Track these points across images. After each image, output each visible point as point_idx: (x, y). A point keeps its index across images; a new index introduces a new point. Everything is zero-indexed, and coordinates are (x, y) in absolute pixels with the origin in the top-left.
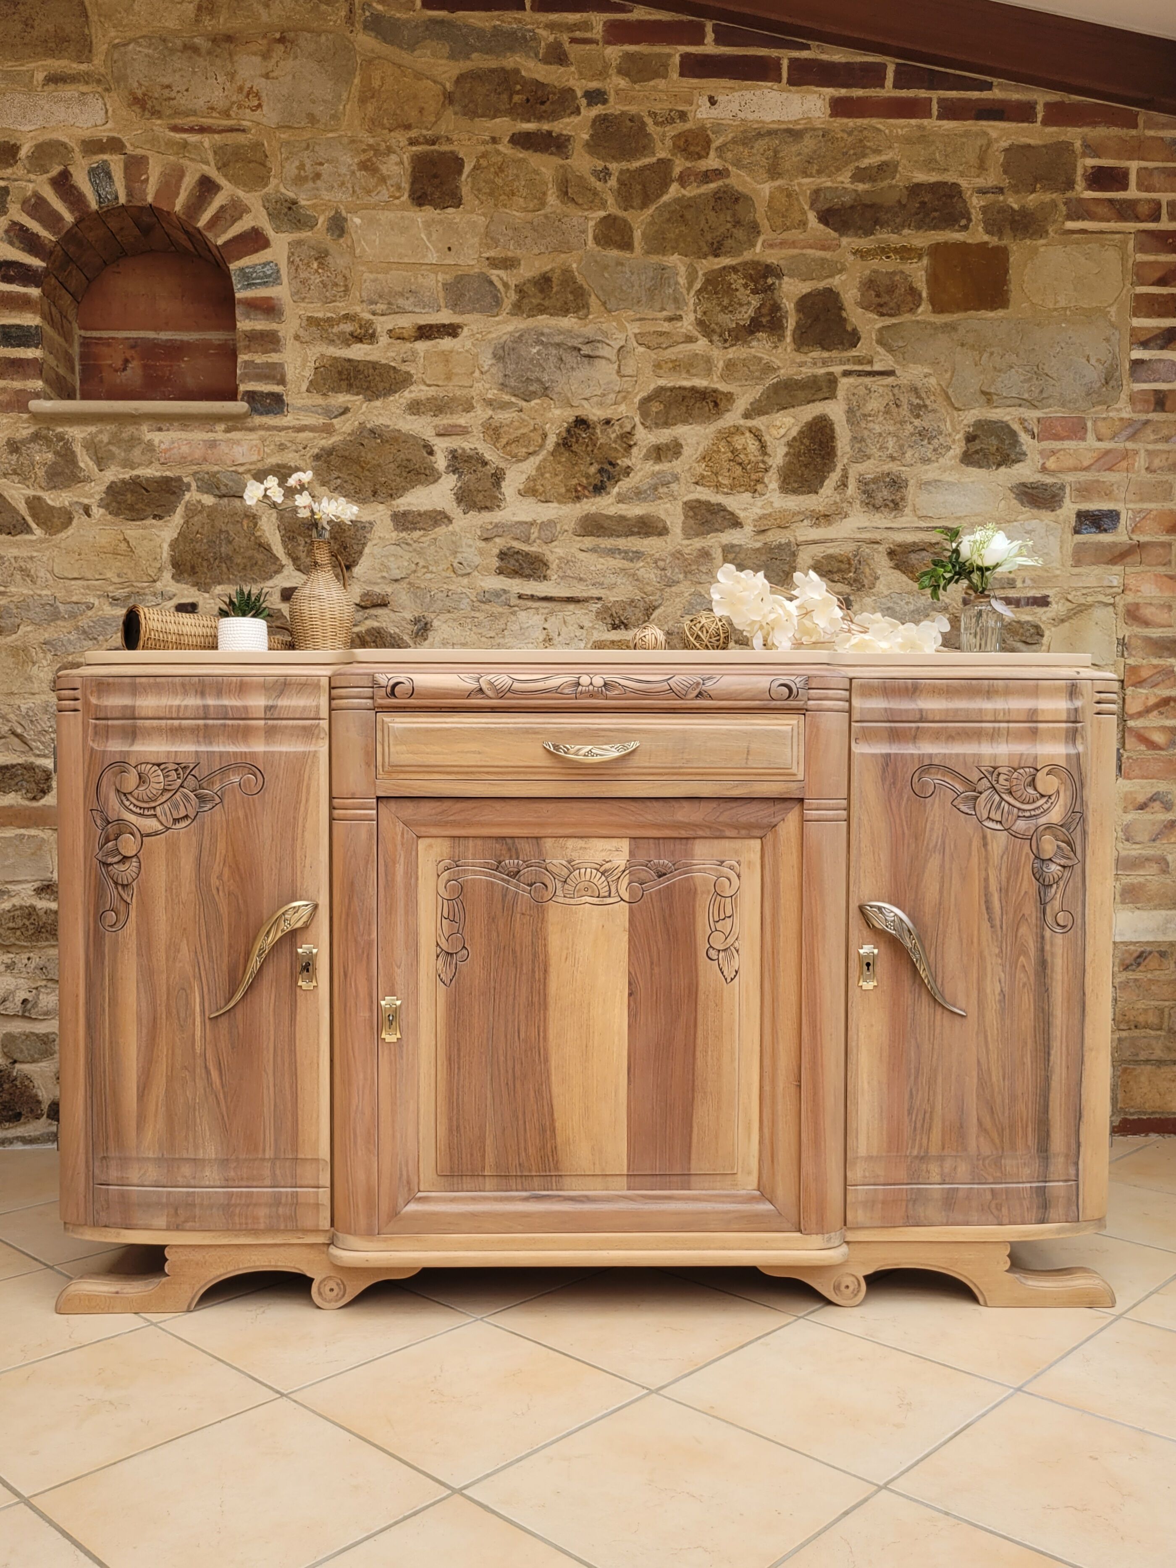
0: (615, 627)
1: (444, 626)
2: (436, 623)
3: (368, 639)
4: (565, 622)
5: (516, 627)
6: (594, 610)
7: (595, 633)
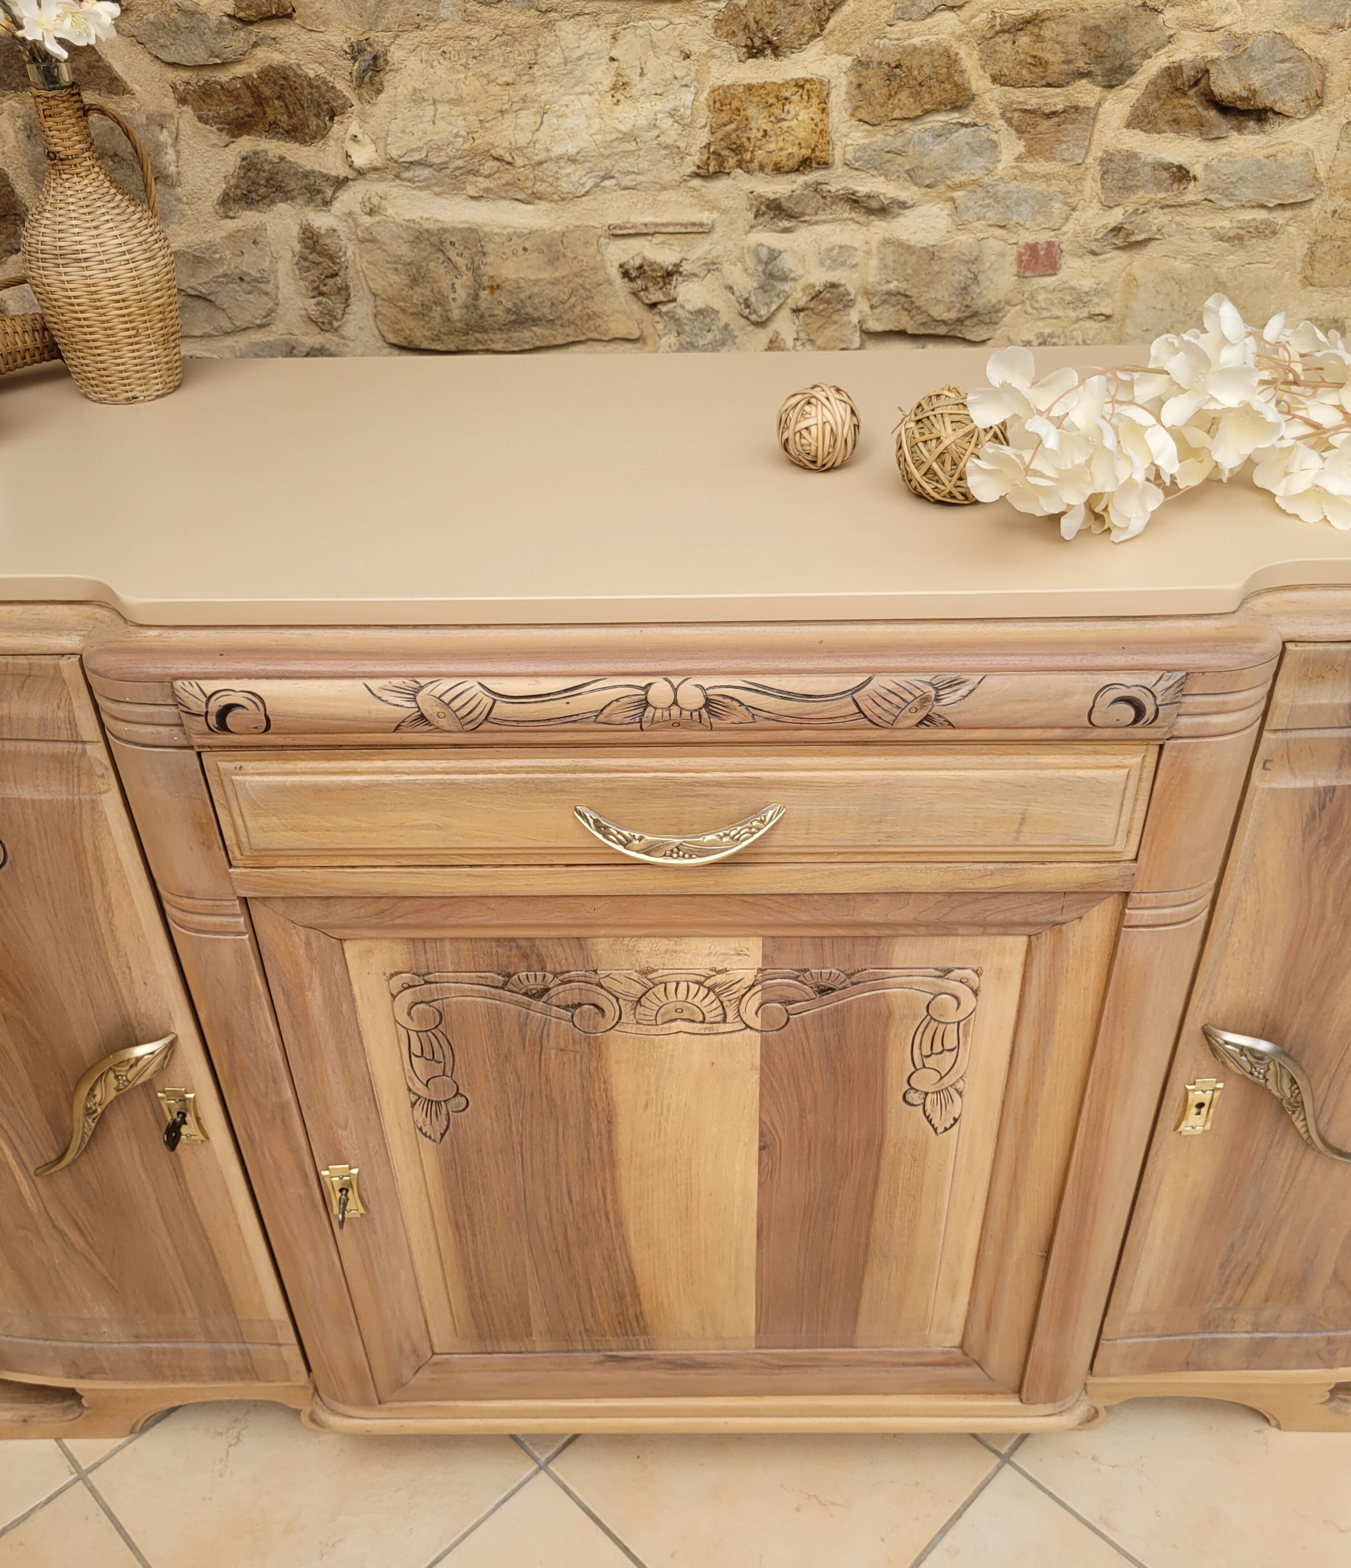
0: (754, 52)
1: (413, 63)
2: (396, 54)
3: (267, 91)
4: (653, 46)
5: (555, 58)
6: (711, 14)
7: (714, 65)
